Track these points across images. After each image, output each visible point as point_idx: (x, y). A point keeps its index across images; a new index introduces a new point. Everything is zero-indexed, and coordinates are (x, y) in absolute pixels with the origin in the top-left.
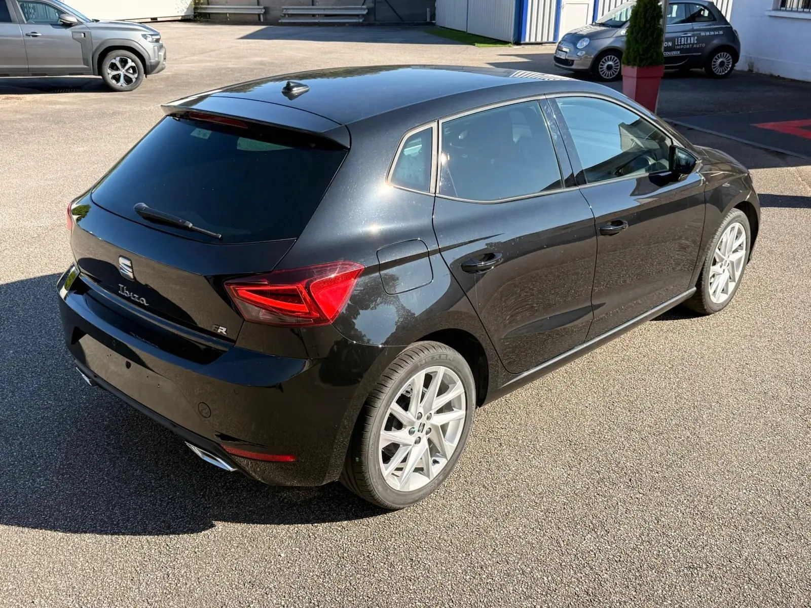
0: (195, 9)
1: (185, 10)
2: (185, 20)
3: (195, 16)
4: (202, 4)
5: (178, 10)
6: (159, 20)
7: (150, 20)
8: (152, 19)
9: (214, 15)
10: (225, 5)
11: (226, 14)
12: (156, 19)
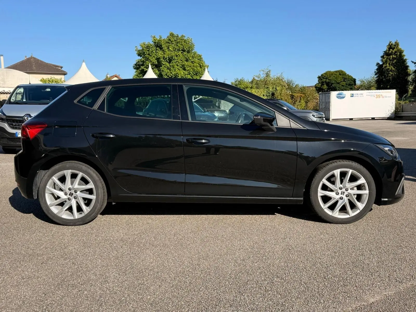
0: (395, 114)
1: (390, 115)
2: (389, 119)
3: (395, 117)
4: (399, 112)
5: (386, 114)
6: (375, 118)
7: (371, 119)
8: (372, 118)
9: (404, 117)
10: (410, 112)
11: (410, 116)
12: (374, 118)
